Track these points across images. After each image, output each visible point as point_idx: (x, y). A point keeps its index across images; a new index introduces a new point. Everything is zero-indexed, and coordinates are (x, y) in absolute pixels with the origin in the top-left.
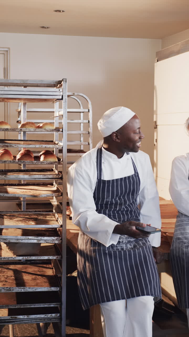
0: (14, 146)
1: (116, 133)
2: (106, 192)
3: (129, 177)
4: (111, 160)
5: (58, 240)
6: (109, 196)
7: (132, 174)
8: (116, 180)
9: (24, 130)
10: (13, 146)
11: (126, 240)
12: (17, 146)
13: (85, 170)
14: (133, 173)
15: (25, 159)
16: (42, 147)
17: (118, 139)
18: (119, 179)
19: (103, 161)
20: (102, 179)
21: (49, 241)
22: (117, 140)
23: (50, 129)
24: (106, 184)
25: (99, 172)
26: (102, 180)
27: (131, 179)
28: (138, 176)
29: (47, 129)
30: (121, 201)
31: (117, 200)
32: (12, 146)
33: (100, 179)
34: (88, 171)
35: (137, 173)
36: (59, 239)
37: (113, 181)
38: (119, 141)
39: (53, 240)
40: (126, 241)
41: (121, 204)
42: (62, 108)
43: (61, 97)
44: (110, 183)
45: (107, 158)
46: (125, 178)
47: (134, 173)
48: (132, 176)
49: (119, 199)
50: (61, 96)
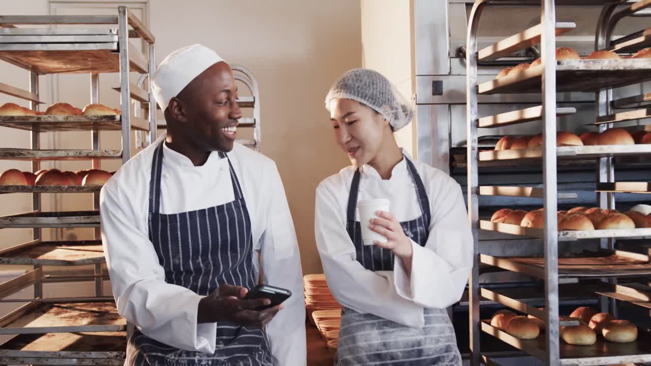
0: (27, 154)
1: (177, 99)
2: (170, 242)
3: (220, 208)
4: (179, 169)
5: (118, 357)
6: (179, 253)
7: (230, 201)
8: (190, 213)
9: (44, 119)
10: (24, 155)
11: (210, 358)
12: (33, 154)
13: (122, 191)
14: (232, 198)
15: (46, 181)
16: (81, 155)
17: (183, 114)
18: (197, 212)
19: (164, 172)
20: (161, 212)
21: (102, 360)
22: (180, 117)
23: (95, 117)
24: (169, 225)
25: (154, 196)
26: (160, 215)
27: (226, 213)
28: (244, 206)
29: (89, 116)
30: (207, 265)
31: (199, 262)
32: (21, 154)
33: (155, 211)
34: (130, 194)
35: (243, 200)
36: (120, 356)
37: (183, 215)
38: (185, 120)
39: (109, 358)
40: (208, 360)
41: (207, 273)
42: (118, 71)
43: (115, 47)
44: (177, 222)
45: (173, 164)
46: (211, 210)
47: (234, 199)
48: (229, 205)
49: (202, 261)
50: (116, 44)
